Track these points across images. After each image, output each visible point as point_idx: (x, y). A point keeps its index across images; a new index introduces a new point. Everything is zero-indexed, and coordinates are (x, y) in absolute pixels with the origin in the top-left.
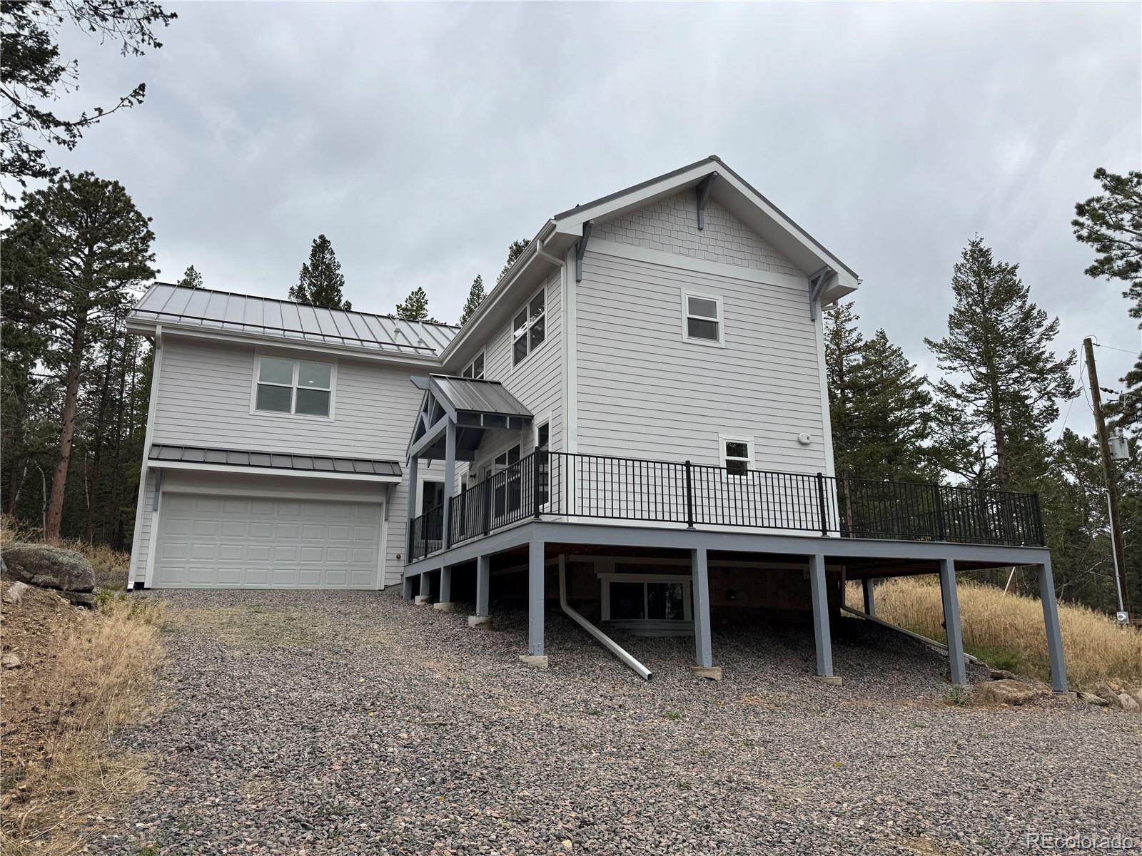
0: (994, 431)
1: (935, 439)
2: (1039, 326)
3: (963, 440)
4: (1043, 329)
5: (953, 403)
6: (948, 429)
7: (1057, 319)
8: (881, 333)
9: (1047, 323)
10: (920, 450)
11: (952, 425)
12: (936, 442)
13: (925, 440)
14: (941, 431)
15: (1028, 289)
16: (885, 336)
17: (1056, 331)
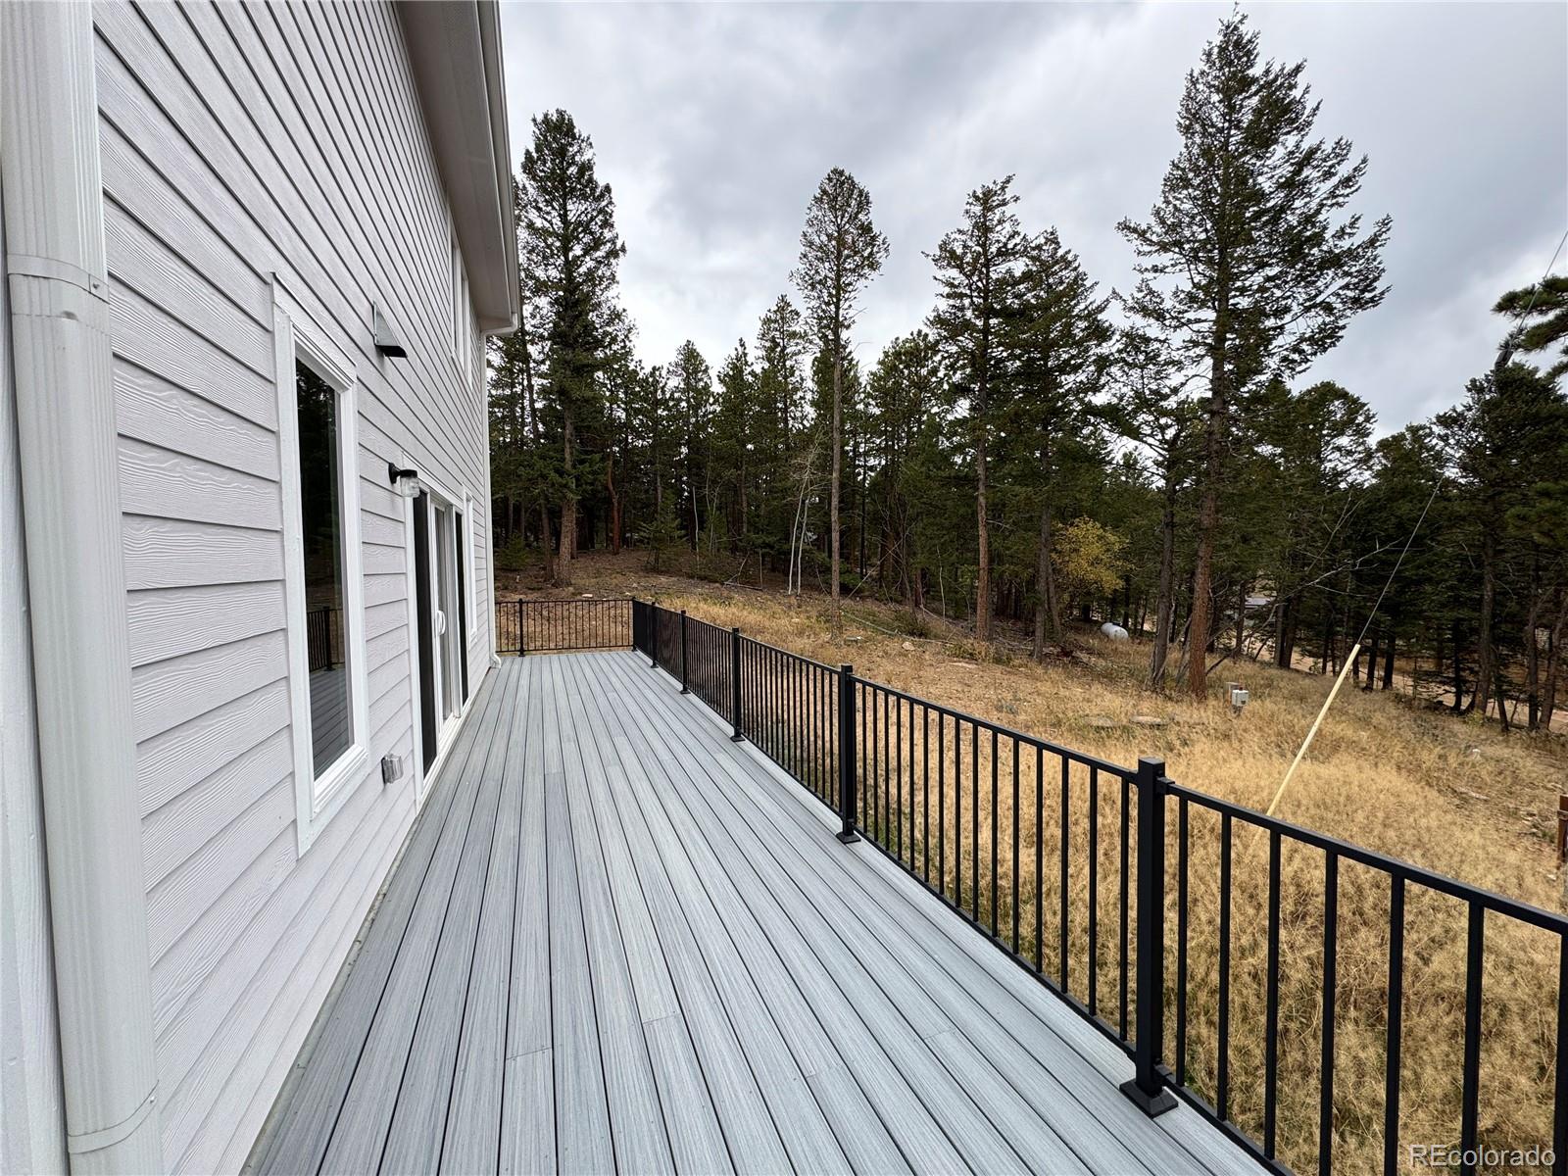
0: (1210, 375)
1: (1113, 391)
2: (1328, 174)
3: (1156, 392)
4: (1335, 180)
5: (1153, 329)
6: (1135, 373)
7: (1364, 161)
8: (1052, 234)
9: (1344, 170)
10: (1090, 409)
11: (1142, 368)
12: (1114, 395)
13: (1098, 394)
14: (1125, 377)
15: (1317, 108)
16: (1056, 238)
17: (1356, 186)
